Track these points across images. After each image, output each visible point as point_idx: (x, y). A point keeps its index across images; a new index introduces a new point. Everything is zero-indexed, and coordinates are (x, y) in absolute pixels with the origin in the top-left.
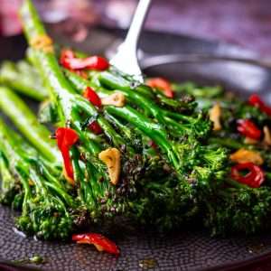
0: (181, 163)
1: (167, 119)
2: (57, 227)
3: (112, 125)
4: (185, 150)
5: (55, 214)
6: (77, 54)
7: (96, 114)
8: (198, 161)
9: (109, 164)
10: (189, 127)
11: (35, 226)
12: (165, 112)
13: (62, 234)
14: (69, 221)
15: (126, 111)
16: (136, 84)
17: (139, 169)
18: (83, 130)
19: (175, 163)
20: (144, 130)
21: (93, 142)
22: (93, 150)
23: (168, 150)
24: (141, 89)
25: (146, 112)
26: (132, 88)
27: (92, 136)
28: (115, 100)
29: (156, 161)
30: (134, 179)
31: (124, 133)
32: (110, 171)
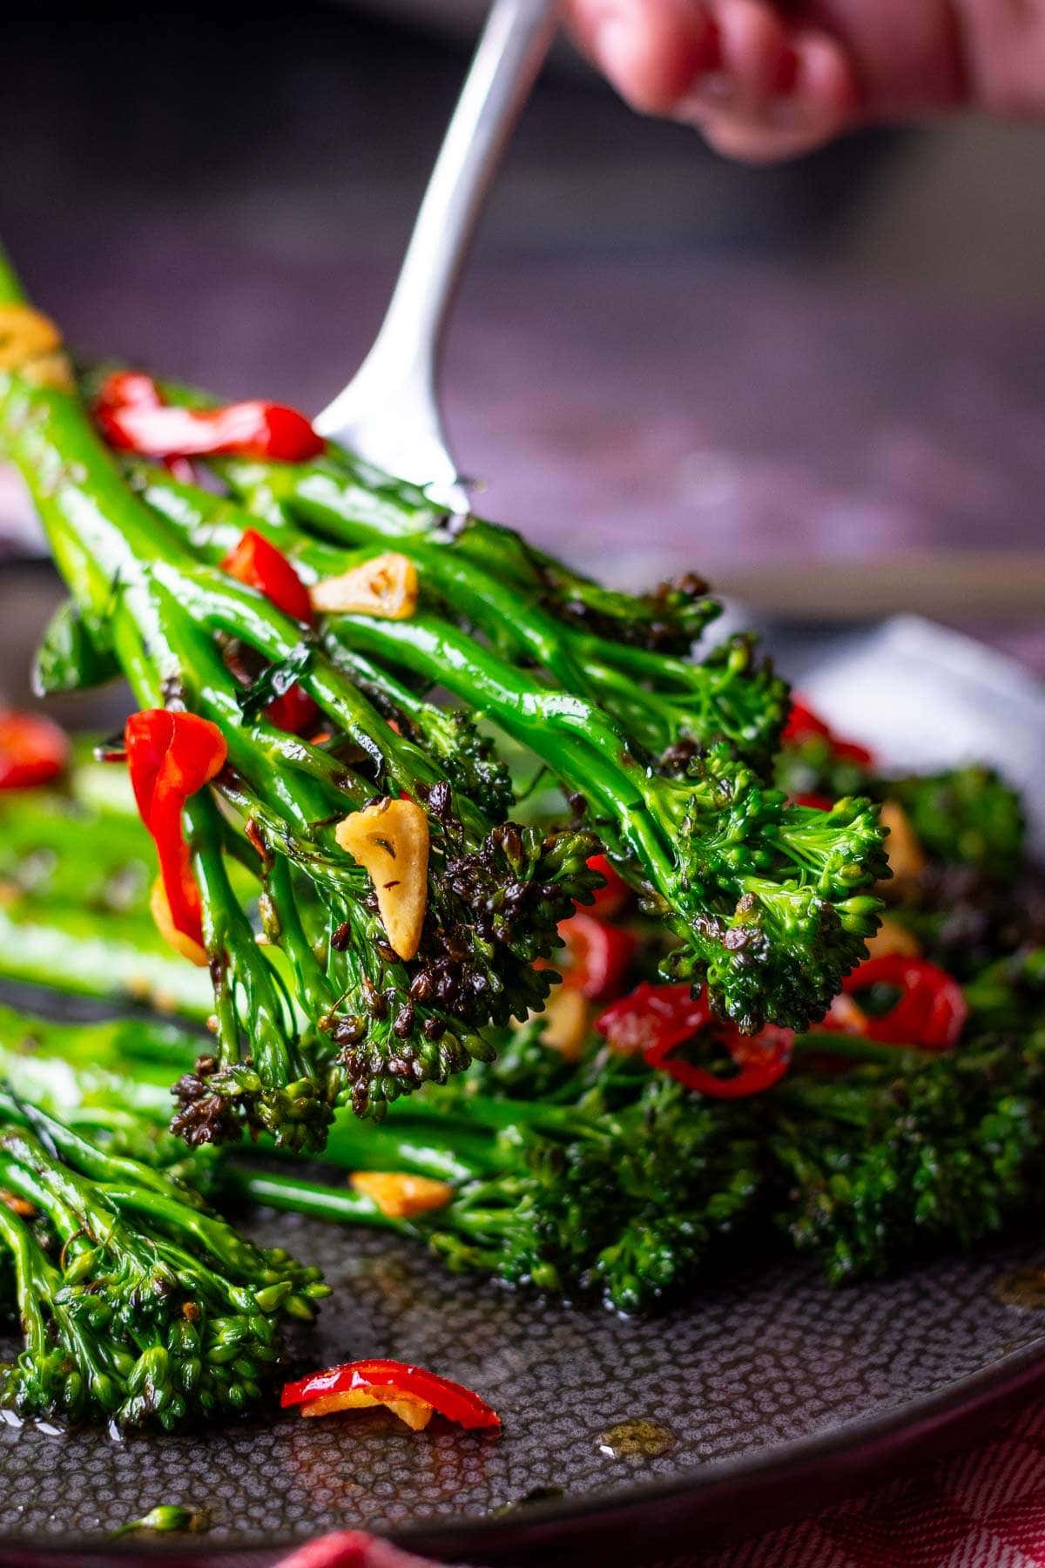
0: (685, 863)
1: (599, 673)
2: (206, 1363)
3: (370, 698)
4: (700, 809)
5: (187, 1307)
6: (171, 391)
7: (302, 654)
8: (758, 855)
9: (379, 870)
10: (694, 709)
11: (99, 1381)
12: (588, 643)
13: (234, 1392)
14: (253, 1324)
15: (423, 640)
16: (456, 523)
17: (513, 892)
18: (248, 720)
19: (658, 864)
20: (507, 721)
21: (298, 774)
22: (296, 810)
23: (622, 807)
24: (477, 544)
25: (503, 640)
26: (440, 537)
27: (287, 747)
28: (375, 589)
29: (580, 855)
30: (489, 936)
31: (424, 736)
32: (384, 897)
